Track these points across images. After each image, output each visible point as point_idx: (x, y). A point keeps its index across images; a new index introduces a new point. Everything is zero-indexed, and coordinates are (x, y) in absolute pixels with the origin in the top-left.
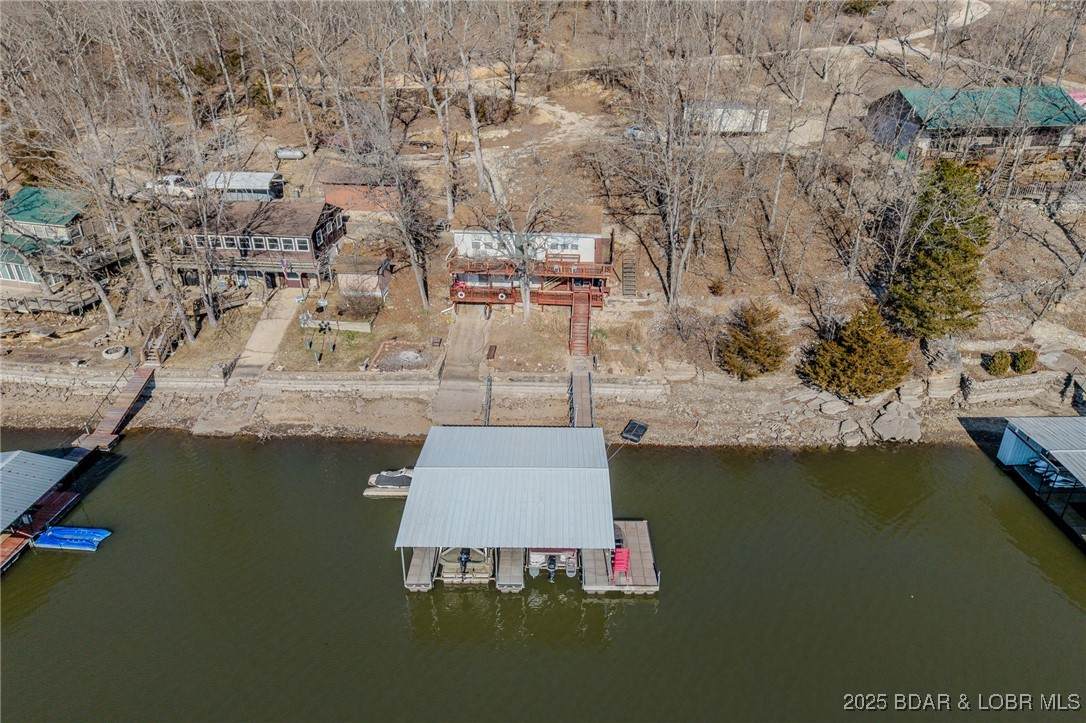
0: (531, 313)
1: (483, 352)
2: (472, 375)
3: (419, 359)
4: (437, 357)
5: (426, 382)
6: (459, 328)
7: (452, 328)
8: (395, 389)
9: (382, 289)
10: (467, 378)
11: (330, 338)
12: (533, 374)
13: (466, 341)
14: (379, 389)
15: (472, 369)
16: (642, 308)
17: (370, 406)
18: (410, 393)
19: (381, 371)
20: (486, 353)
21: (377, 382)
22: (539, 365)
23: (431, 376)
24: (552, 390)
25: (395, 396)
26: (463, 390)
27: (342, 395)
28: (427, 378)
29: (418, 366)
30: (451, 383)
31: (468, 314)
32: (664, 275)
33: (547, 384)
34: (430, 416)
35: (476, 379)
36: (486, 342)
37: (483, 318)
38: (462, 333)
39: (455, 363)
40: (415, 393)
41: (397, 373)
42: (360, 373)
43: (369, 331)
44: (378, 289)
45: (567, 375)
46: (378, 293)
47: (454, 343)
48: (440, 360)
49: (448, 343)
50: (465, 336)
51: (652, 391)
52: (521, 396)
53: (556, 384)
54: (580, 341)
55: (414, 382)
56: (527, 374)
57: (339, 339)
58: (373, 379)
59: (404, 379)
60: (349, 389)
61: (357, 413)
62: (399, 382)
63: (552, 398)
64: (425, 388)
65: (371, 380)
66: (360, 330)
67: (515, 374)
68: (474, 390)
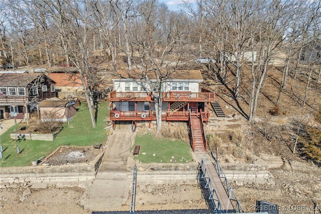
0: (162, 127)
1: (131, 152)
2: (121, 167)
3: (83, 156)
4: (96, 155)
5: (85, 173)
6: (114, 137)
7: (110, 137)
8: (60, 180)
9: (68, 117)
10: (118, 169)
11: (22, 145)
12: (169, 164)
13: (118, 145)
14: (47, 180)
15: (122, 163)
16: (232, 123)
17: (34, 195)
18: (71, 183)
19: (50, 165)
20: (133, 151)
21: (44, 175)
22: (173, 157)
23: (89, 168)
24: (185, 177)
25: (59, 185)
26: (114, 179)
27: (14, 186)
28: (85, 170)
29: (80, 161)
30: (105, 174)
31: (121, 130)
32: (237, 107)
33: (180, 172)
34: (83, 202)
35: (125, 170)
36: (132, 145)
37: (131, 131)
38: (116, 140)
39: (109, 159)
40: (75, 183)
41: (62, 166)
42: (31, 167)
43: (52, 140)
44: (65, 117)
45: (196, 164)
46: (65, 120)
47: (111, 146)
48: (98, 157)
49: (106, 146)
50: (118, 142)
51: (261, 176)
52: (160, 182)
53: (187, 172)
54: (199, 142)
55: (75, 174)
56: (165, 164)
57: (28, 146)
58: (42, 172)
59: (66, 171)
60: (22, 181)
61: (20, 202)
62: (63, 174)
63: (184, 184)
64: (83, 178)
65: (39, 173)
66: (47, 140)
67: (155, 165)
68: (123, 179)
